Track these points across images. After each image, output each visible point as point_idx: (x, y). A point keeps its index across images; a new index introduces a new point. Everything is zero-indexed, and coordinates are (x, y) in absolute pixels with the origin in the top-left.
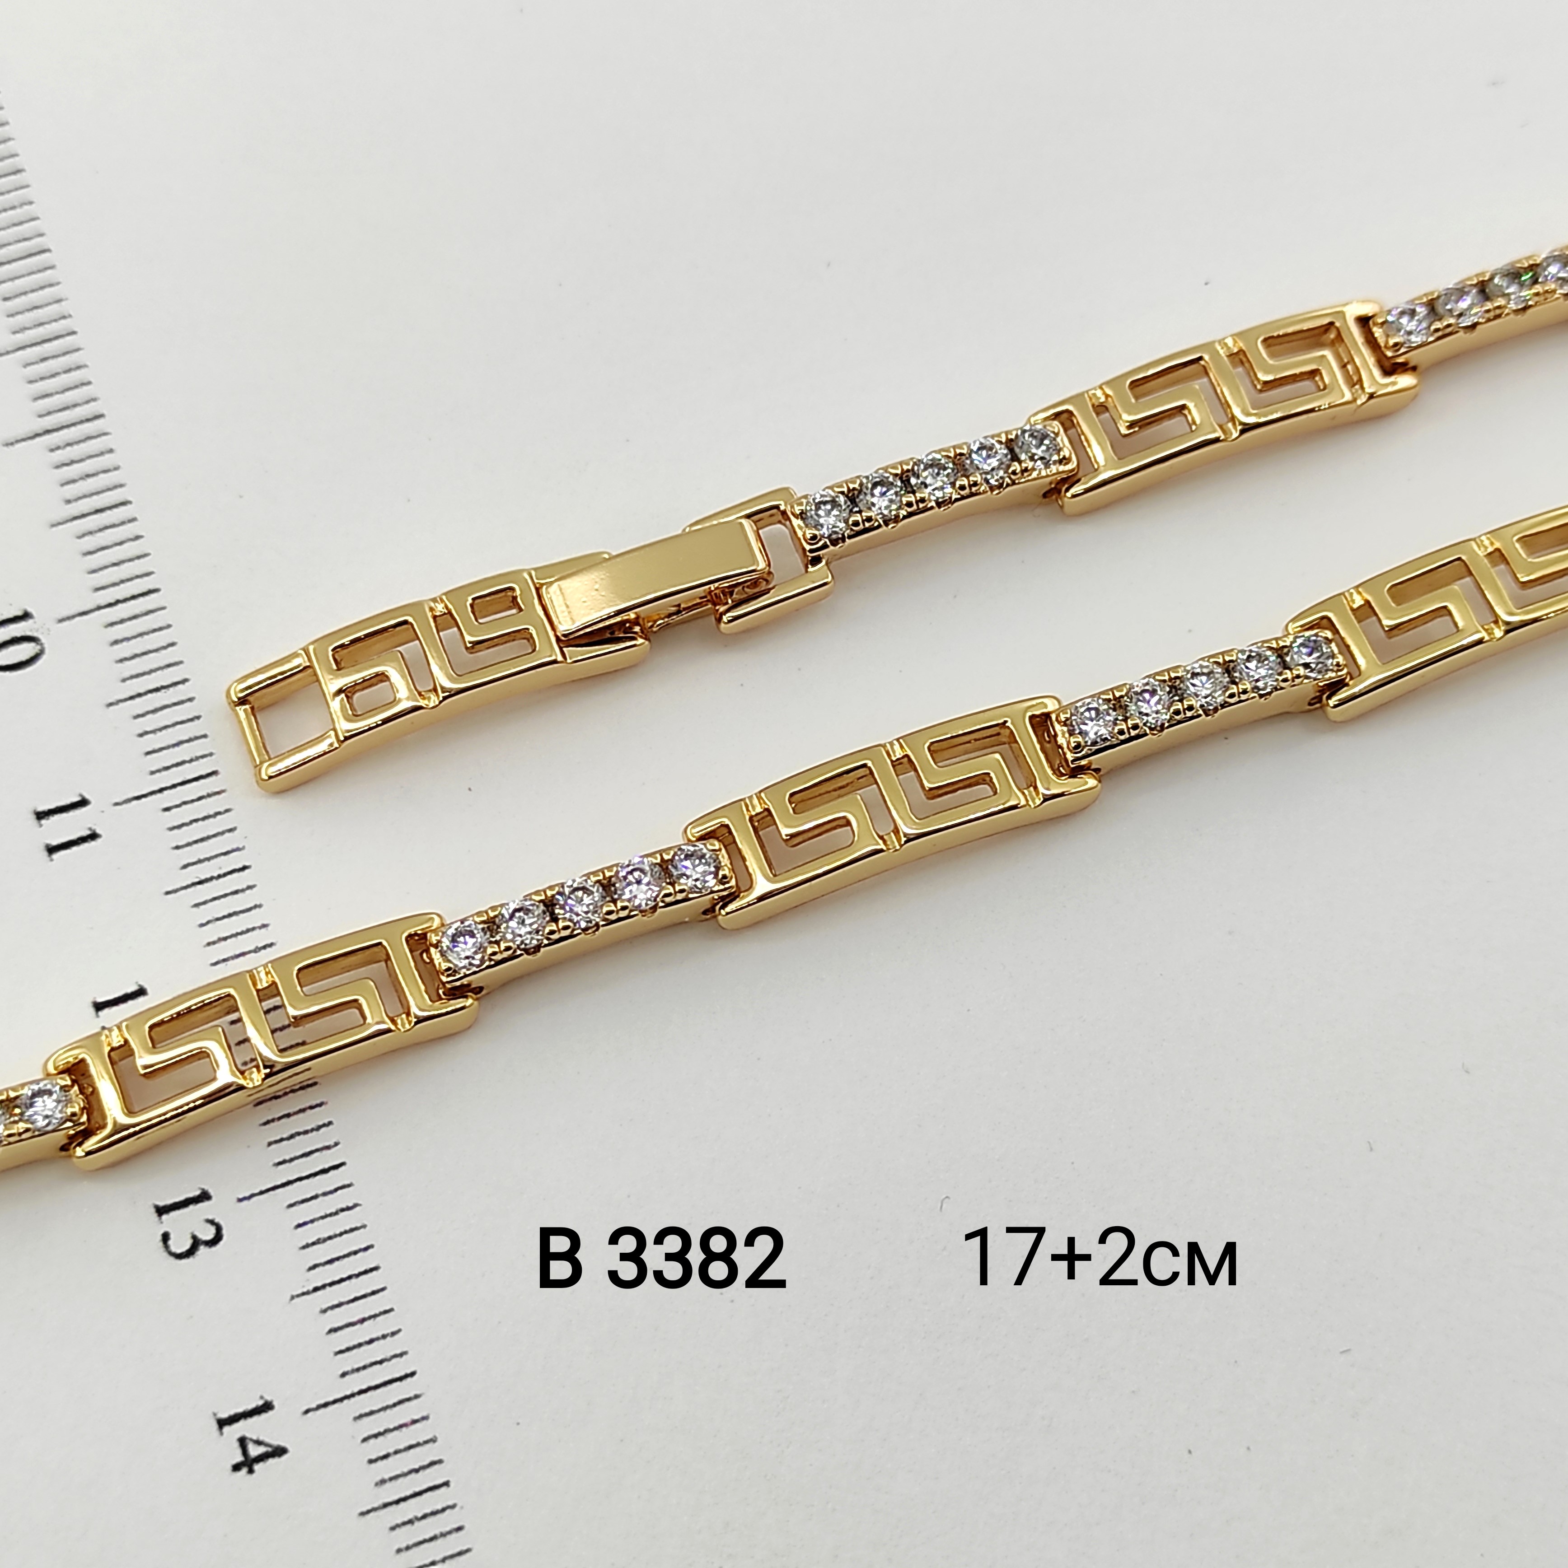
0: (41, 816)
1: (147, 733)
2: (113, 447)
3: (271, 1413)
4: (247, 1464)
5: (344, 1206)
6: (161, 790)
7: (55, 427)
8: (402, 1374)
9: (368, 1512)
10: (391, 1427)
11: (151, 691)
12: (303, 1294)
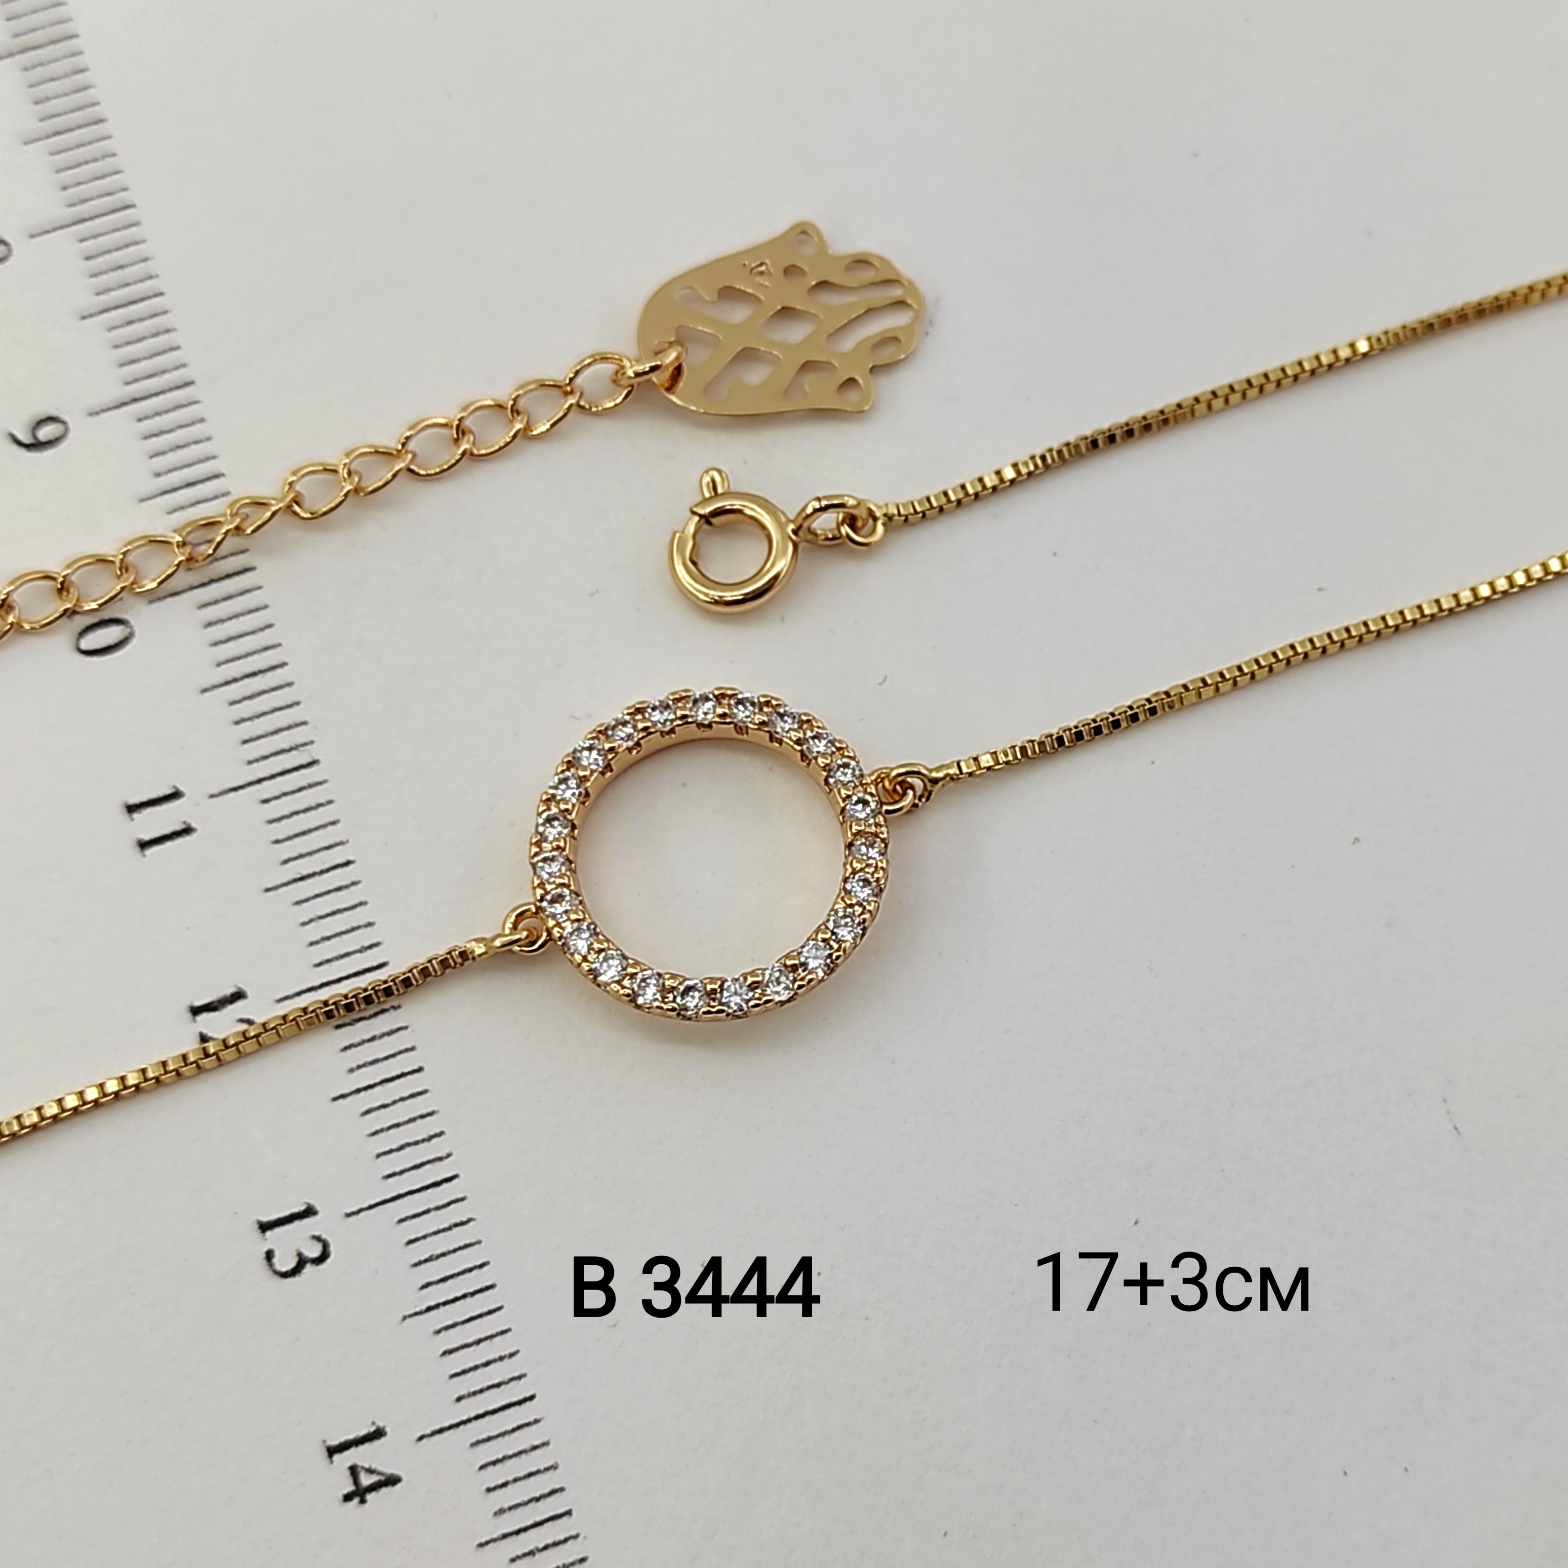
0: (132, 809)
1: (244, 720)
2: (205, 417)
3: (383, 1440)
4: (359, 1494)
5: (458, 1221)
6: (259, 781)
7: (143, 395)
8: (521, 1397)
9: (487, 1543)
10: (510, 1453)
11: (247, 676)
12: (416, 1314)
